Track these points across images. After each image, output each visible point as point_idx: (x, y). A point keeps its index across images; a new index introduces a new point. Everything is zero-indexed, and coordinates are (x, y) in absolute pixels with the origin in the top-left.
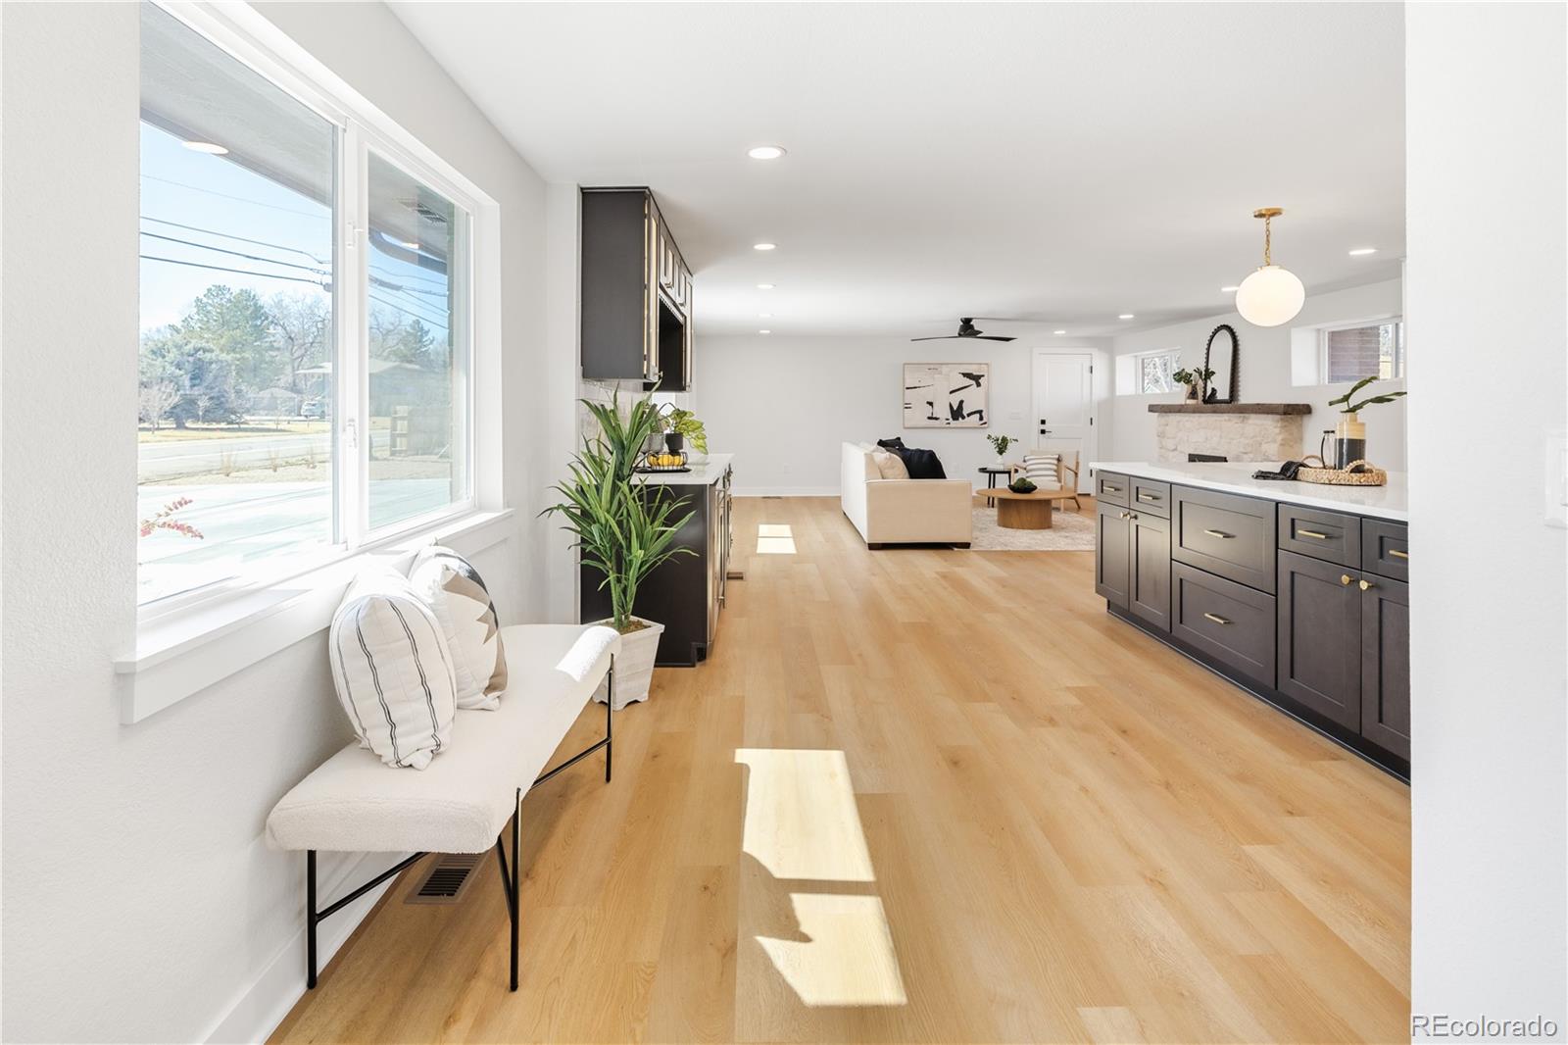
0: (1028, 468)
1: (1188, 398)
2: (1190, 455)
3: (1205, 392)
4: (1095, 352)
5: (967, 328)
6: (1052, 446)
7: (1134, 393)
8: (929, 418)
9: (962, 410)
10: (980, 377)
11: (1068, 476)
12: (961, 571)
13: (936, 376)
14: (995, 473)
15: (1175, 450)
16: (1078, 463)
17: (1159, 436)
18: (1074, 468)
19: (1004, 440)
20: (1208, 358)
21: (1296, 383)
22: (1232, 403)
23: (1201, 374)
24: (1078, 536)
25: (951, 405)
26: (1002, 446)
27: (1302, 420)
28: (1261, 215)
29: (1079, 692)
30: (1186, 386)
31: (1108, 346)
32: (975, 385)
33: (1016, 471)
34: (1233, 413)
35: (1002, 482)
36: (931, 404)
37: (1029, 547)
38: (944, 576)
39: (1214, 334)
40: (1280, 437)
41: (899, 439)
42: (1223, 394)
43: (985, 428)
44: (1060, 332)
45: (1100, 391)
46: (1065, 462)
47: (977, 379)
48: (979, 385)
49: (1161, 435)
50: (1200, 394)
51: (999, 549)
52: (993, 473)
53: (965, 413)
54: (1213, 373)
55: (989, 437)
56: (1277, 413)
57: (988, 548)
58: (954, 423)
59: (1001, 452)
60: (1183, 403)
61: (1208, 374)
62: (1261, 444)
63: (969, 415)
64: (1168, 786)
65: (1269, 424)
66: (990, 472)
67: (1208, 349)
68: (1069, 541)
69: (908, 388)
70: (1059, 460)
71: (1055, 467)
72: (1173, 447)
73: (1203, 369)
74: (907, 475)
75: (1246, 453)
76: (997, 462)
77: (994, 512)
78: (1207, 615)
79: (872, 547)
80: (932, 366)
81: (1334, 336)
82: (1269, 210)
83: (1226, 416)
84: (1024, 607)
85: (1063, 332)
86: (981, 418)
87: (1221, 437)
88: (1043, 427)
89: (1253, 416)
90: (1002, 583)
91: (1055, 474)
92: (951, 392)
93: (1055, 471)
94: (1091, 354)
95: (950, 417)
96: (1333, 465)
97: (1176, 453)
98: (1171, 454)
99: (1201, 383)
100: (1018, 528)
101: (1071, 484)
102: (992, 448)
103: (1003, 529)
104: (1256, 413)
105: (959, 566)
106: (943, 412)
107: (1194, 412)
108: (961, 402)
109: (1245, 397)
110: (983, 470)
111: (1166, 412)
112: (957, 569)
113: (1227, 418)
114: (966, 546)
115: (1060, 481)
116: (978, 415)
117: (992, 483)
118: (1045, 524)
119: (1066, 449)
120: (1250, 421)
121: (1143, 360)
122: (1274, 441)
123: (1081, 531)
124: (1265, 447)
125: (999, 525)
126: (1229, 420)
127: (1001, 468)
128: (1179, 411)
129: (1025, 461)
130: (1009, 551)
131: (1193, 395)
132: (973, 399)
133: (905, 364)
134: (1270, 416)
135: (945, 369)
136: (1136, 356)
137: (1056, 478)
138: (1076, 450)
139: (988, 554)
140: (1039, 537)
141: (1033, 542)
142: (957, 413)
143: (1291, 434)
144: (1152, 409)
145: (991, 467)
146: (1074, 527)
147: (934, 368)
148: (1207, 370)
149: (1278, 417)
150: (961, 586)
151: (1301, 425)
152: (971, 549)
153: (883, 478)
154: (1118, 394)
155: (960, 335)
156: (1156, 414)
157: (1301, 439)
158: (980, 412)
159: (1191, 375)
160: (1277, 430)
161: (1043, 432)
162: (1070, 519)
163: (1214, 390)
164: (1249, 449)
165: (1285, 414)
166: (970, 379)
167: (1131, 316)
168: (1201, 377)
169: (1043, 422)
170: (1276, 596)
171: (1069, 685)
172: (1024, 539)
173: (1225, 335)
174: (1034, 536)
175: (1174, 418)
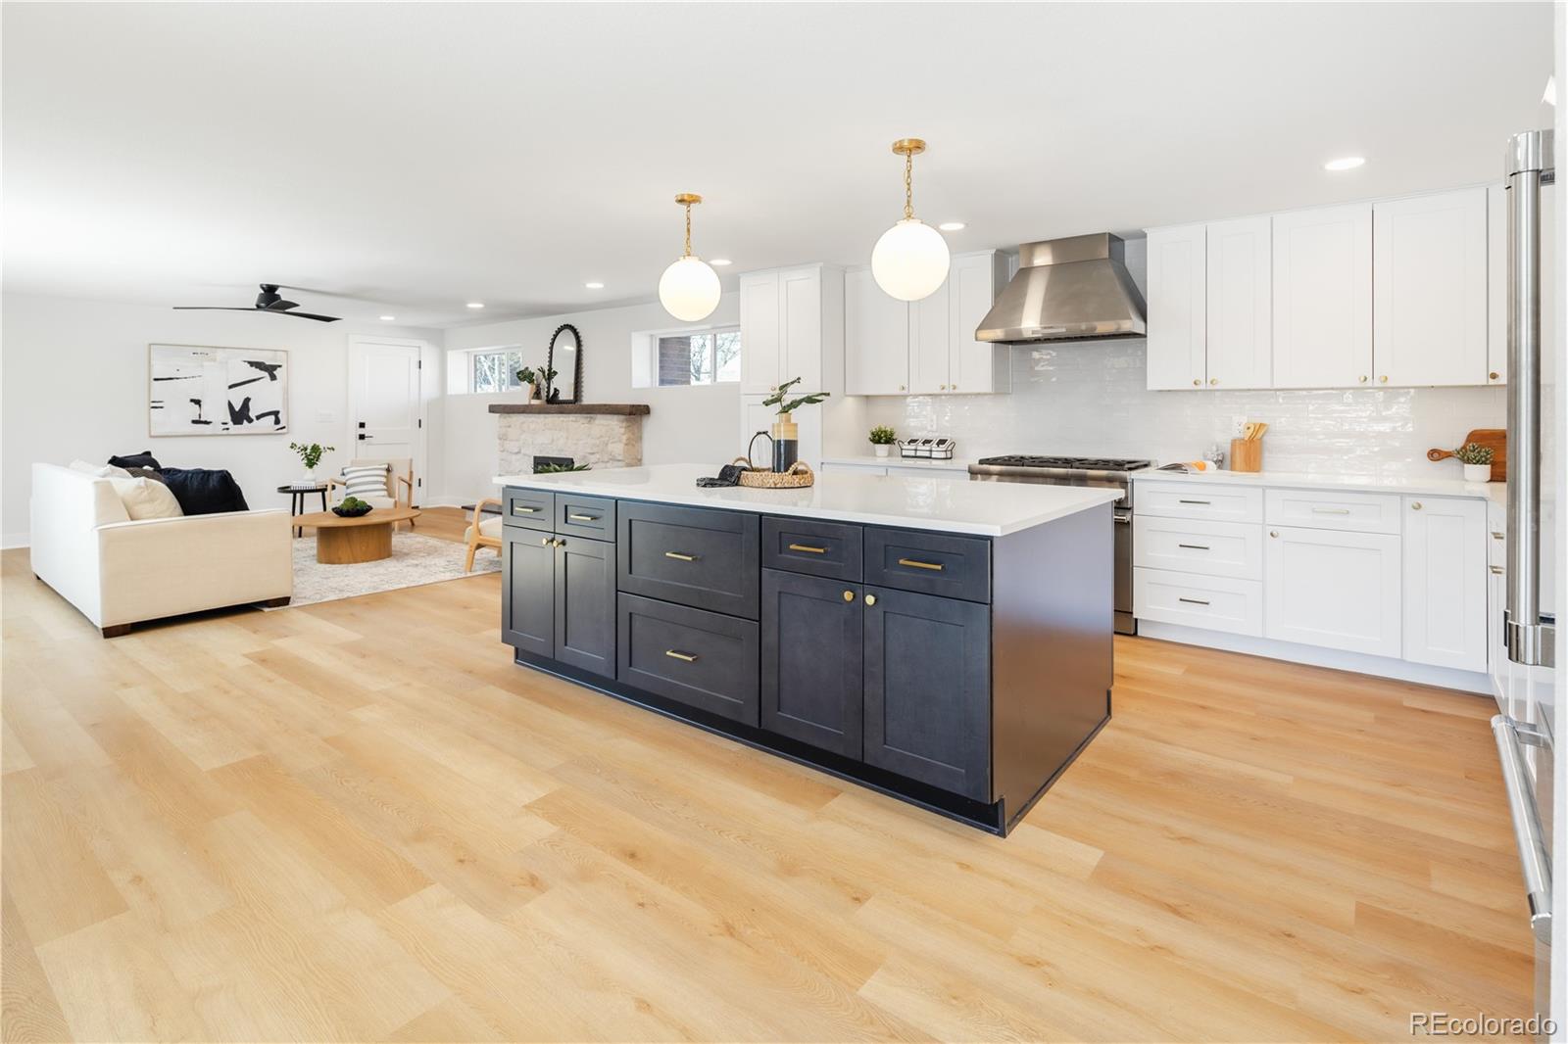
0: (348, 483)
1: (533, 398)
2: (535, 458)
3: (548, 392)
4: (424, 345)
5: (270, 298)
6: (377, 454)
7: (466, 392)
8: (194, 422)
9: (248, 410)
10: (275, 367)
11: (401, 489)
12: (288, 645)
13: (205, 364)
14: (302, 492)
15: (519, 453)
16: (411, 473)
17: (500, 439)
18: (407, 478)
19: (315, 448)
20: (551, 357)
21: (635, 385)
22: (575, 405)
23: (544, 372)
24: (428, 563)
25: (230, 405)
26: (312, 457)
27: (641, 420)
28: (681, 201)
29: (544, 807)
30: (530, 386)
31: (438, 338)
32: (268, 377)
33: (334, 488)
34: (580, 413)
35: (313, 503)
36: (197, 402)
37: (375, 588)
38: (263, 660)
39: (558, 333)
40: (624, 438)
41: (148, 453)
42: (567, 393)
43: (284, 434)
44: (387, 318)
45: (430, 390)
46: (396, 474)
47: (271, 370)
48: (273, 378)
49: (503, 438)
50: (544, 394)
51: (333, 597)
52: (298, 494)
53: (252, 414)
54: (555, 373)
55: (293, 446)
56: (623, 414)
57: (317, 599)
58: (234, 429)
59: (311, 464)
60: (527, 403)
61: (550, 375)
62: (607, 444)
63: (258, 418)
64: (730, 930)
65: (614, 424)
66: (295, 492)
67: (551, 348)
68: (421, 570)
69: (156, 380)
70: (388, 470)
71: (384, 480)
72: (517, 451)
73: (546, 369)
74: (179, 510)
75: (593, 454)
76: (306, 478)
77: (311, 544)
78: (668, 653)
79: (110, 632)
80: (199, 350)
81: (662, 341)
82: (692, 196)
83: (572, 417)
84: (408, 685)
85: (391, 318)
86: (277, 422)
87: (567, 438)
88: (362, 431)
89: (599, 416)
90: (358, 651)
91: (385, 487)
92: (230, 387)
93: (385, 484)
94: (419, 347)
95: (228, 419)
96: (771, 466)
97: (519, 456)
98: (514, 457)
99: (544, 383)
100: (349, 563)
101: (404, 499)
102: (299, 460)
103: (327, 567)
104: (603, 413)
105: (280, 636)
106: (218, 414)
107: (539, 413)
108: (247, 400)
109: (589, 398)
110: (284, 490)
111: (508, 413)
112: (280, 643)
113: (574, 419)
114: (284, 601)
115: (390, 495)
116: (273, 417)
117: (298, 507)
118: (384, 552)
119: (397, 456)
120: (597, 422)
121: (476, 356)
122: (620, 441)
123: (429, 554)
124: (610, 447)
125: (320, 562)
126: (576, 421)
127: (312, 485)
128: (523, 412)
129: (343, 474)
130: (348, 598)
131: (537, 395)
132: (263, 396)
133: (150, 345)
134: (616, 417)
135: (220, 355)
136: (468, 353)
137: (385, 493)
138: (409, 457)
139: (316, 608)
140: (381, 570)
141: (376, 579)
142: (240, 415)
143: (633, 434)
144: (493, 409)
145: (296, 484)
146: (419, 551)
147: (202, 352)
148: (550, 369)
149: (622, 417)
150: (294, 671)
151: (641, 424)
152: (292, 604)
153: (132, 519)
154: (449, 393)
155: (259, 307)
156: (498, 415)
157: (641, 438)
158: (276, 413)
159: (533, 374)
160: (623, 430)
161: (362, 437)
162: (409, 541)
163: (556, 390)
164: (595, 450)
165: (630, 414)
166: (261, 369)
167: (480, 306)
168: (544, 376)
169: (362, 425)
170: (760, 621)
171: (527, 801)
172: (360, 577)
173: (568, 334)
174: (374, 570)
175: (517, 419)
